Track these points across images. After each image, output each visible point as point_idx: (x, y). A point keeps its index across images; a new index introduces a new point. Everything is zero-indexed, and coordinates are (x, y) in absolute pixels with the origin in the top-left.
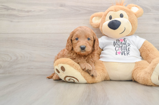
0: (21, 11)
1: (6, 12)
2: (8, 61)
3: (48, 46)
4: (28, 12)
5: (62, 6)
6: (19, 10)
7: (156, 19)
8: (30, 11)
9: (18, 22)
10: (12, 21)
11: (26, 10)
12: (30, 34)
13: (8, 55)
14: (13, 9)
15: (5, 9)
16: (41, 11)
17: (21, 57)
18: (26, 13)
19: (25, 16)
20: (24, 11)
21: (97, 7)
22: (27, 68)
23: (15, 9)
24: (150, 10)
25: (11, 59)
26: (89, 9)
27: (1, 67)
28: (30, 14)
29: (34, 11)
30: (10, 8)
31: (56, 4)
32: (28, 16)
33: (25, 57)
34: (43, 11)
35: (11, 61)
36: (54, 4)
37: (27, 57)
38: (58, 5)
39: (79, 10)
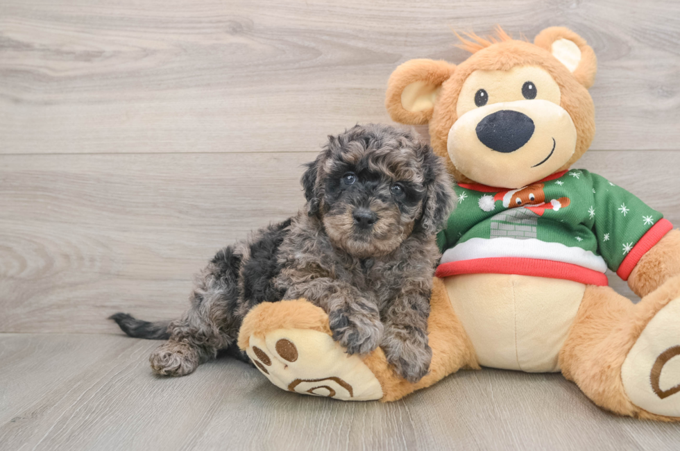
0: (59, 53)
2: (12, 277)
3: (180, 212)
4: (88, 56)
5: (237, 28)
6: (47, 52)
7: (652, 88)
8: (99, 54)
9: (47, 103)
10: (17, 101)
11: (79, 49)
12: (99, 157)
13: (9, 249)
14: (19, 46)
16: (147, 53)
17: (67, 257)
18: (81, 64)
19: (75, 78)
20: (68, 53)
22: (94, 307)
23: (27, 47)
24: (630, 49)
25: (23, 265)
28: (97, 66)
29: (115, 54)
30: (9, 40)
31: (211, 22)
32: (90, 77)
33: (81, 258)
34: (154, 52)
35: (23, 275)
36: (200, 22)
37: (92, 260)
38: (221, 24)
39: (313, 48)
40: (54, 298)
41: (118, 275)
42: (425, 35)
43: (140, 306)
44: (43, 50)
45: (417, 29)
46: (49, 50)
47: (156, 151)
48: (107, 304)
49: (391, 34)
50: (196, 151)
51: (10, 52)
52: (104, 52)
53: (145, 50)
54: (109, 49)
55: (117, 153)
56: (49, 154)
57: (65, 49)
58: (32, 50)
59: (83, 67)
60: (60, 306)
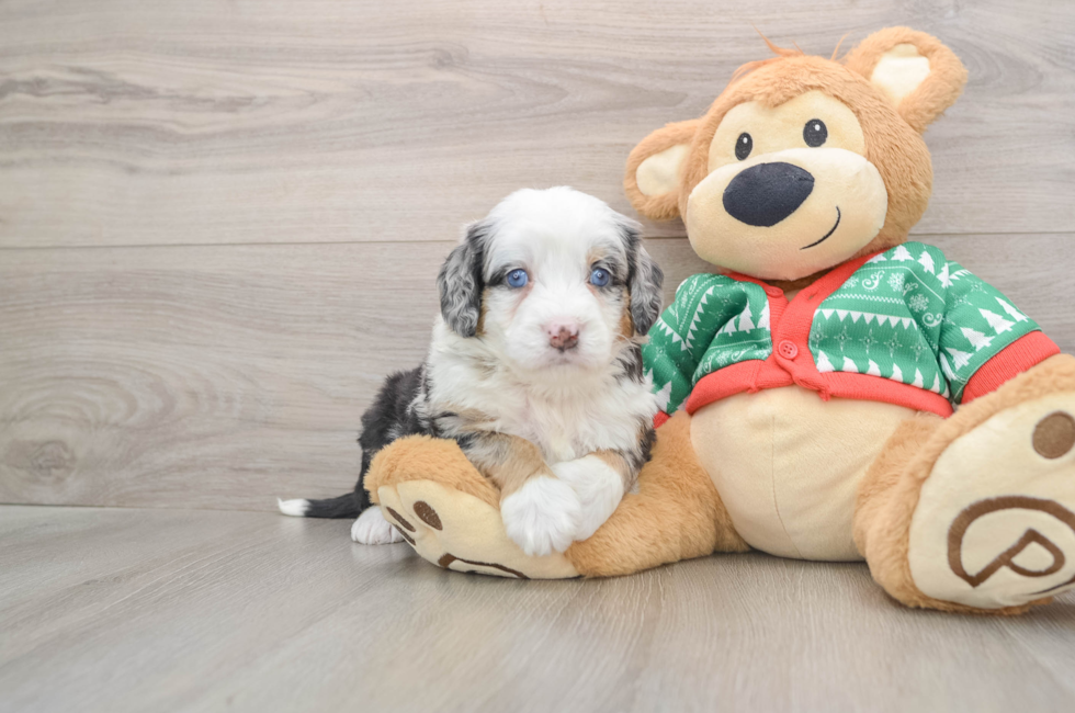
0: (192, 101)
1: (97, 114)
2: (116, 425)
4: (233, 105)
6: (176, 99)
8: (248, 102)
9: (173, 173)
10: (132, 170)
11: (220, 94)
12: (243, 249)
13: (113, 384)
14: (137, 92)
15: (91, 89)
16: (315, 98)
17: (193, 395)
18: (223, 116)
19: (213, 136)
20: (205, 101)
21: (678, 64)
22: (233, 469)
23: (149, 93)
25: (133, 408)
26: (625, 80)
27: (73, 459)
28: (245, 118)
29: (271, 101)
30: (124, 84)
31: (407, 52)
32: (233, 134)
33: (215, 398)
34: (325, 97)
35: (132, 421)
36: (392, 53)
37: (229, 400)
38: (421, 55)
39: (555, 87)
40: (173, 456)
41: (267, 423)
42: (722, 63)
43: (297, 470)
44: (171, 97)
45: (709, 55)
46: (178, 97)
47: (325, 240)
48: (250, 465)
49: (670, 63)
50: (383, 239)
51: (125, 102)
52: (255, 97)
53: (312, 94)
54: (262, 93)
55: (269, 244)
56: (174, 245)
57: (201, 94)
58: (156, 98)
59: (225, 120)
60: (181, 469)
